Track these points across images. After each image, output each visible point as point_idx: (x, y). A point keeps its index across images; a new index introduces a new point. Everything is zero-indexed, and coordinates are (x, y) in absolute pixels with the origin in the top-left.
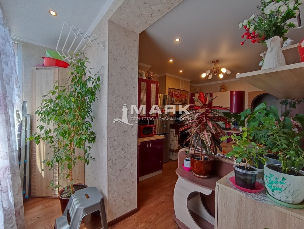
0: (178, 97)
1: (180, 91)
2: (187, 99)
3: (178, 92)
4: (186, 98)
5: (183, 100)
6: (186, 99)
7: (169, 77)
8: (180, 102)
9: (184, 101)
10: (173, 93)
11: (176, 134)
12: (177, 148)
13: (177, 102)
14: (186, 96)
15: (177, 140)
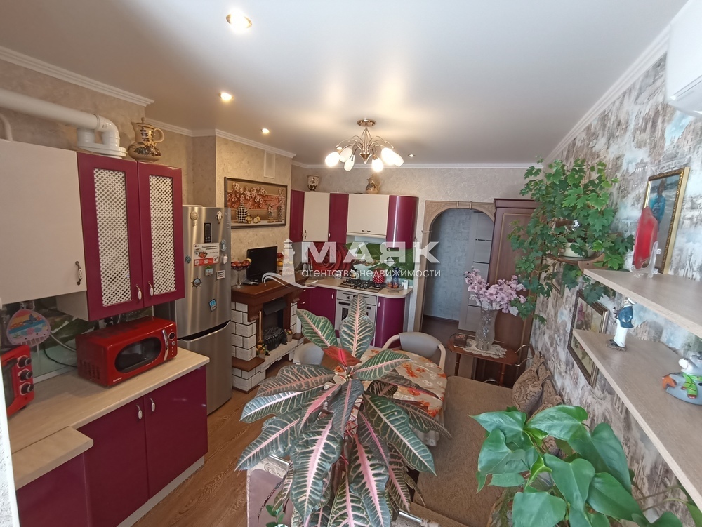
0: (257, 205)
1: (263, 187)
2: (283, 208)
3: (257, 191)
4: (281, 207)
5: (273, 211)
6: (279, 209)
7: (226, 142)
8: (263, 218)
9: (274, 214)
10: (242, 194)
11: (251, 319)
12: (255, 355)
13: (253, 220)
14: (279, 201)
15: (255, 332)
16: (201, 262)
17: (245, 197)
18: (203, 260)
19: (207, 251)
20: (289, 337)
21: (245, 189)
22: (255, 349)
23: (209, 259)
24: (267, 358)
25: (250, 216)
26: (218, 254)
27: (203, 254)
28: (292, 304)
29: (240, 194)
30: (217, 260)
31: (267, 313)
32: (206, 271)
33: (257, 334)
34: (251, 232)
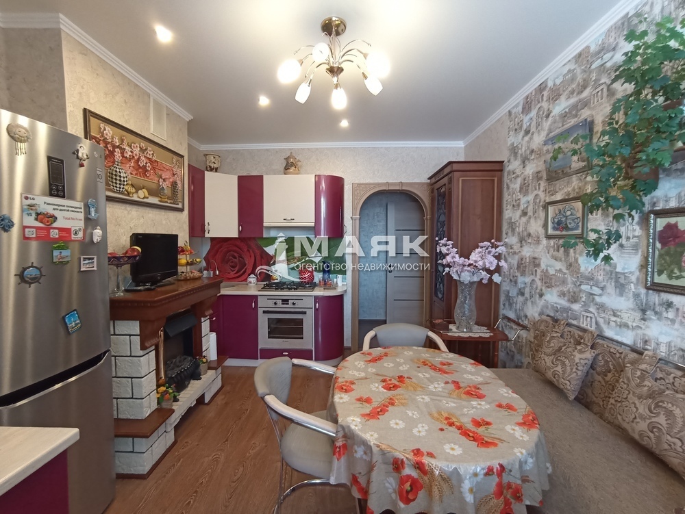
0: (142, 170)
1: (150, 148)
2: (179, 185)
3: (142, 150)
5: (166, 185)
6: (174, 184)
8: (152, 193)
9: (168, 191)
10: (118, 147)
11: (147, 345)
12: (154, 406)
13: (137, 192)
14: (174, 175)
15: (153, 366)
16: (42, 234)
17: (122, 153)
18: (48, 230)
19: (56, 213)
20: (203, 367)
21: (122, 141)
22: (154, 396)
23: (61, 230)
24: (175, 406)
25: (132, 185)
26: (82, 224)
27: (47, 219)
28: (203, 319)
29: (114, 147)
30: (80, 235)
31: (171, 334)
32: (56, 253)
33: (158, 370)
34: (134, 211)
